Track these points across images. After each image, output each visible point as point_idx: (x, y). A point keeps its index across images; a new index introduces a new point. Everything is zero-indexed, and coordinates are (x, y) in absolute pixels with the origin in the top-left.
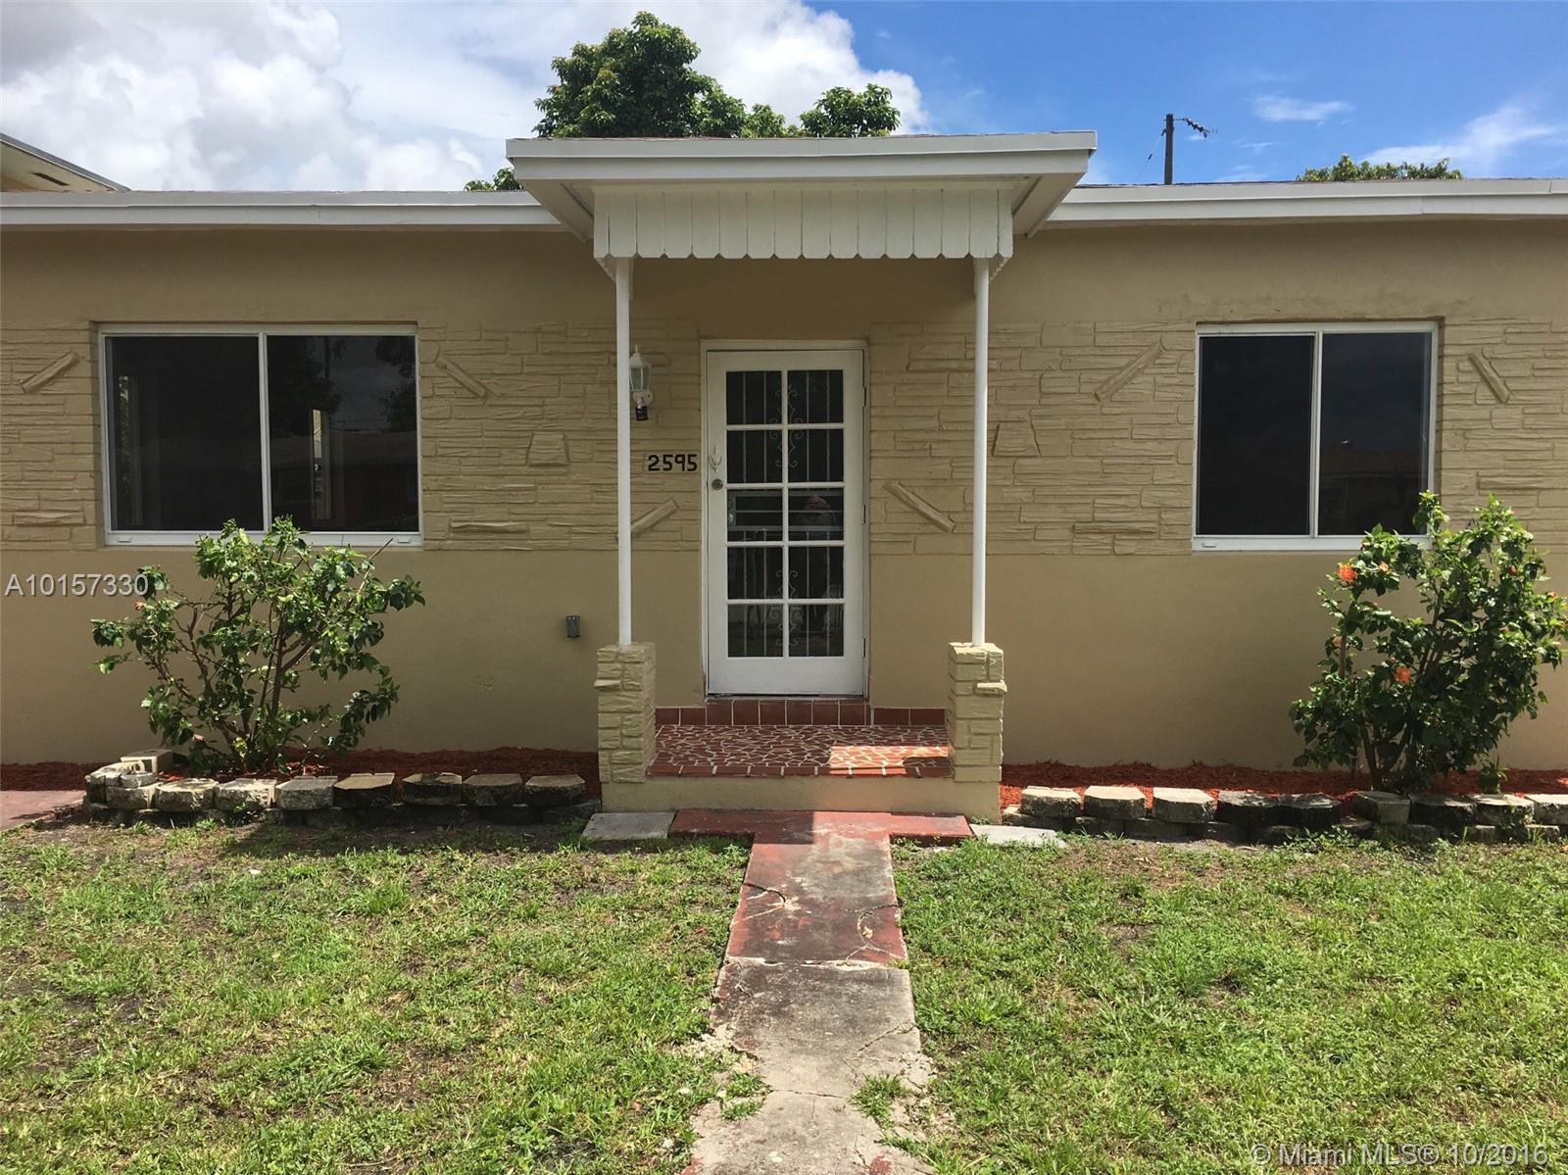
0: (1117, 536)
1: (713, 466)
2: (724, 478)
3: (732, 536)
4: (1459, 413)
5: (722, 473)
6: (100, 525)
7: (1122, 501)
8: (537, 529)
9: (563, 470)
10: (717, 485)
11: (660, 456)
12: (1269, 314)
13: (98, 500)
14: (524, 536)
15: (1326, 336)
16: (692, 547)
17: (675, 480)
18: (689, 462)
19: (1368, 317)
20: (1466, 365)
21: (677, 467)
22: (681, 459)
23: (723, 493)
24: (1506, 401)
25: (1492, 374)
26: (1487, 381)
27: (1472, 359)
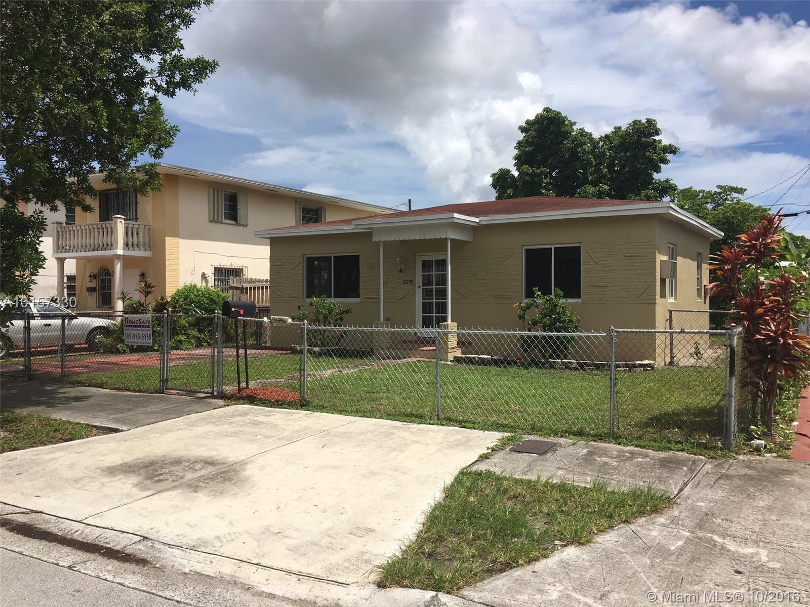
0: (504, 299)
1: (418, 282)
3: (423, 299)
5: (421, 284)
6: (303, 297)
7: (505, 290)
9: (387, 284)
10: (419, 287)
11: (406, 280)
13: (303, 292)
15: (555, 248)
16: (414, 302)
17: (409, 286)
18: (412, 282)
19: (562, 243)
20: (587, 255)
21: (409, 283)
22: (410, 281)
23: (421, 288)
24: (597, 264)
25: (593, 256)
26: (592, 258)
27: (589, 253)
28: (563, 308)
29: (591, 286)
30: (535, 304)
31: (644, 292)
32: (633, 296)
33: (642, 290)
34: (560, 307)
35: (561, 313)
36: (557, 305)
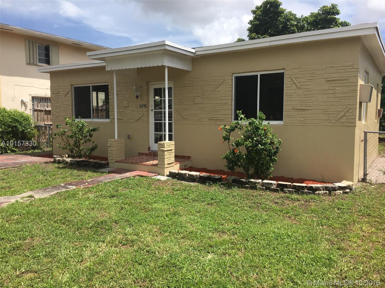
0: (217, 121)
1: (152, 106)
2: (153, 109)
3: (155, 120)
4: (288, 91)
5: (153, 108)
6: (73, 117)
7: (218, 113)
8: (124, 118)
9: (128, 108)
10: (152, 110)
11: (141, 105)
12: (246, 71)
13: (73, 113)
14: (122, 120)
15: (261, 75)
16: (148, 122)
17: (144, 109)
18: (146, 106)
19: (267, 70)
20: (290, 80)
21: (144, 107)
22: (144, 105)
23: (153, 112)
24: (299, 88)
25: (296, 82)
26: (295, 83)
27: (291, 78)
28: (265, 130)
29: (293, 109)
30: (239, 126)
31: (344, 115)
32: (332, 119)
33: (342, 114)
34: (262, 129)
35: (264, 136)
36: (259, 128)
